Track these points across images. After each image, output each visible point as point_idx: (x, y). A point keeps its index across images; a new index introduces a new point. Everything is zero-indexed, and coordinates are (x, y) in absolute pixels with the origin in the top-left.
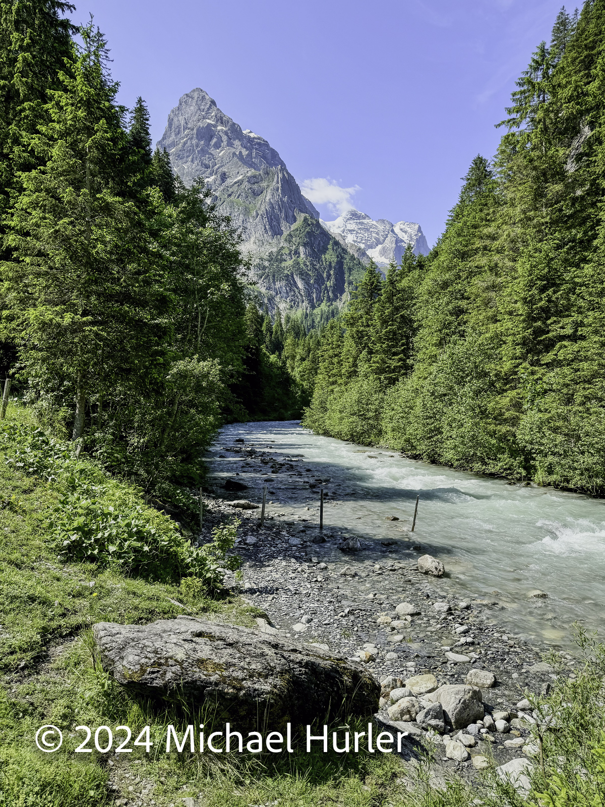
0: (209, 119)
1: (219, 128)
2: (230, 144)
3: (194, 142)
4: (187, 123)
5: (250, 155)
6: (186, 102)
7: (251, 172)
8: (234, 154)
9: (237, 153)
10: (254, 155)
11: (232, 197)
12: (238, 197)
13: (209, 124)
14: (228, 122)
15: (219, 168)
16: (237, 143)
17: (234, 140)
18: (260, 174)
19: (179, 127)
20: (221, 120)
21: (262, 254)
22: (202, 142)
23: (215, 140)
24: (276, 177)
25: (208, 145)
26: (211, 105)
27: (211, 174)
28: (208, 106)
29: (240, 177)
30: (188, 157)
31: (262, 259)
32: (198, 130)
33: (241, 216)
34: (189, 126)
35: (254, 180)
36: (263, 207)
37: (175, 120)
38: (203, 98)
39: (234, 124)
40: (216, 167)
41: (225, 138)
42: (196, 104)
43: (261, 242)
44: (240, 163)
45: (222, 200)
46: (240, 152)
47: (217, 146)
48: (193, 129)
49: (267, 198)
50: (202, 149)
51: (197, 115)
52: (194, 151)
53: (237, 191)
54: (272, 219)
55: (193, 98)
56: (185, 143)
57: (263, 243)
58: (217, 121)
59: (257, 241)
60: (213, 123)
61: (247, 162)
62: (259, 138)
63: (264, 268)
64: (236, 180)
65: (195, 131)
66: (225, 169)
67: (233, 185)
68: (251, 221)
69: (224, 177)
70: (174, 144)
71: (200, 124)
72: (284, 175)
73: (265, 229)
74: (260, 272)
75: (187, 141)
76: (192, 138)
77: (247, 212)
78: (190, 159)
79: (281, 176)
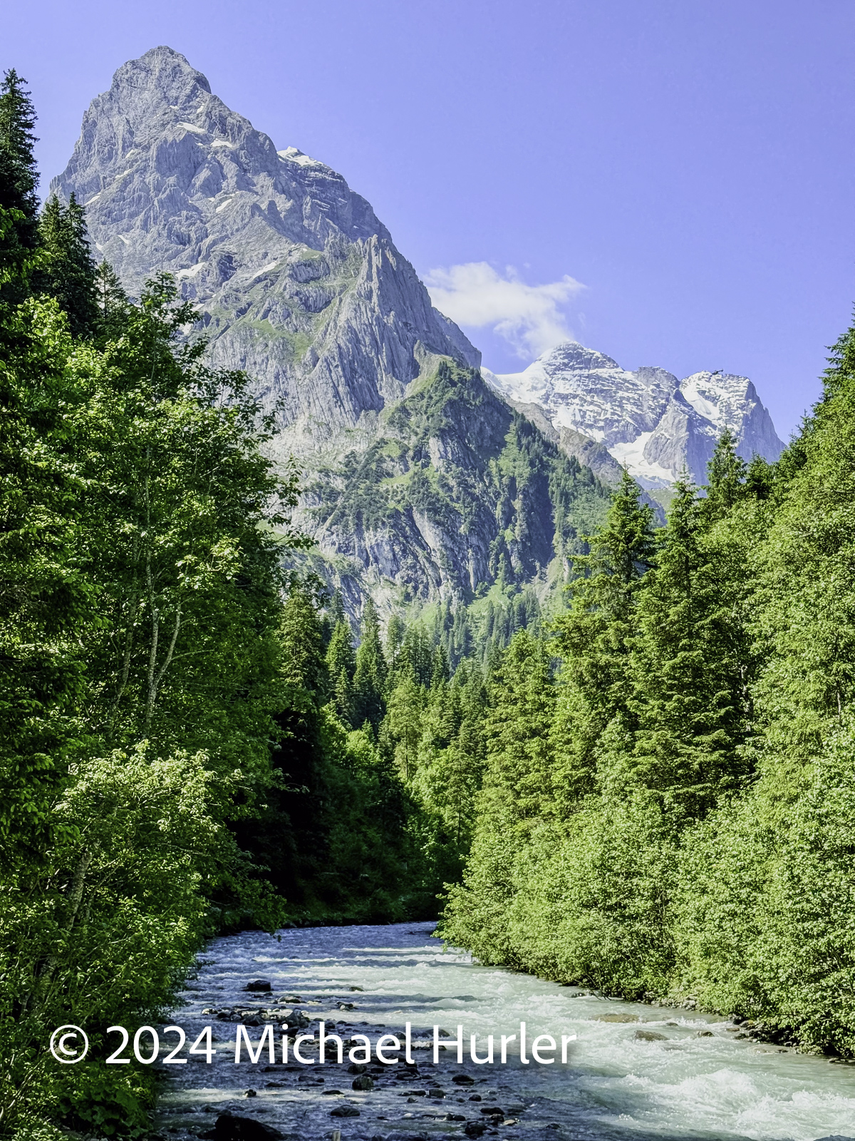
0: (189, 121)
1: (217, 143)
2: (244, 184)
3: (151, 178)
4: (132, 133)
5: (296, 211)
6: (130, 80)
7: (300, 253)
8: (255, 207)
9: (264, 206)
10: (307, 209)
11: (249, 315)
12: (265, 316)
13: (190, 136)
14: (240, 129)
15: (214, 243)
16: (263, 180)
17: (256, 172)
18: (323, 259)
19: (110, 141)
20: (220, 123)
21: (328, 461)
22: (172, 180)
23: (204, 174)
24: (365, 263)
25: (187, 185)
26: (195, 88)
27: (194, 259)
28: (188, 90)
29: (271, 267)
30: (132, 216)
31: (326, 472)
32: (160, 149)
33: (273, 362)
34: (137, 140)
35: (306, 272)
36: (330, 340)
37: (103, 124)
38: (176, 71)
39: (256, 134)
40: (208, 241)
41: (231, 169)
42: (158, 86)
43: (324, 429)
44: (270, 231)
45: (223, 323)
46: (272, 205)
47: (211, 188)
48: (147, 148)
49: (343, 318)
50: (171, 198)
51: (160, 112)
52: (149, 200)
53: (263, 300)
54: (353, 371)
55: (148, 71)
56: (126, 183)
57: (330, 431)
58: (211, 127)
59: (313, 426)
60: (201, 131)
61: (290, 228)
62: (320, 169)
63: (333, 495)
64: (259, 273)
65: (153, 152)
66: (230, 247)
67: (252, 286)
68: (299, 374)
69: (227, 266)
70: (96, 185)
71: (168, 135)
72: (385, 259)
73: (337, 394)
74: (322, 505)
75: (131, 176)
76: (145, 170)
77: (287, 352)
78: (138, 221)
79: (377, 261)
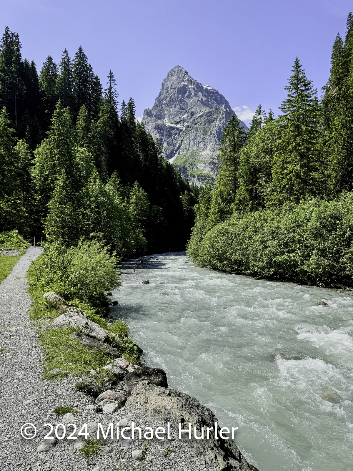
0: (184, 82)
1: (190, 86)
2: (196, 95)
3: (176, 96)
4: (172, 86)
5: (207, 100)
6: (171, 74)
7: (208, 110)
8: (198, 100)
9: (200, 100)
10: (209, 99)
11: (197, 125)
12: (200, 125)
13: (184, 85)
14: (195, 82)
15: (190, 109)
16: (200, 94)
17: (198, 92)
18: (213, 111)
19: (167, 88)
20: (190, 82)
21: (214, 156)
22: (180, 96)
23: (187, 94)
24: (222, 111)
25: (183, 97)
26: (185, 74)
27: (185, 113)
28: (183, 75)
29: (202, 113)
30: (172, 104)
31: (213, 159)
32: (178, 89)
33: (202, 135)
35: (209, 114)
36: (214, 129)
37: (166, 84)
38: (181, 71)
39: (198, 83)
40: (188, 109)
41: (193, 92)
42: (177, 75)
43: (213, 149)
44: (202, 105)
45: (192, 127)
46: (202, 99)
47: (189, 97)
48: (175, 89)
49: (217, 124)
50: (180, 100)
51: (178, 81)
52: (176, 101)
53: (200, 121)
54: (219, 136)
55: (175, 71)
56: (171, 97)
58: (188, 83)
59: (211, 149)
60: (186, 84)
61: (205, 104)
62: (213, 90)
63: (215, 164)
64: (199, 115)
66: (193, 110)
67: (198, 118)
68: (208, 137)
69: (192, 114)
70: (165, 98)
71: (179, 86)
72: (226, 110)
73: (216, 141)
74: (213, 166)
76: (175, 94)
77: (205, 133)
78: (174, 106)
79: (224, 110)
